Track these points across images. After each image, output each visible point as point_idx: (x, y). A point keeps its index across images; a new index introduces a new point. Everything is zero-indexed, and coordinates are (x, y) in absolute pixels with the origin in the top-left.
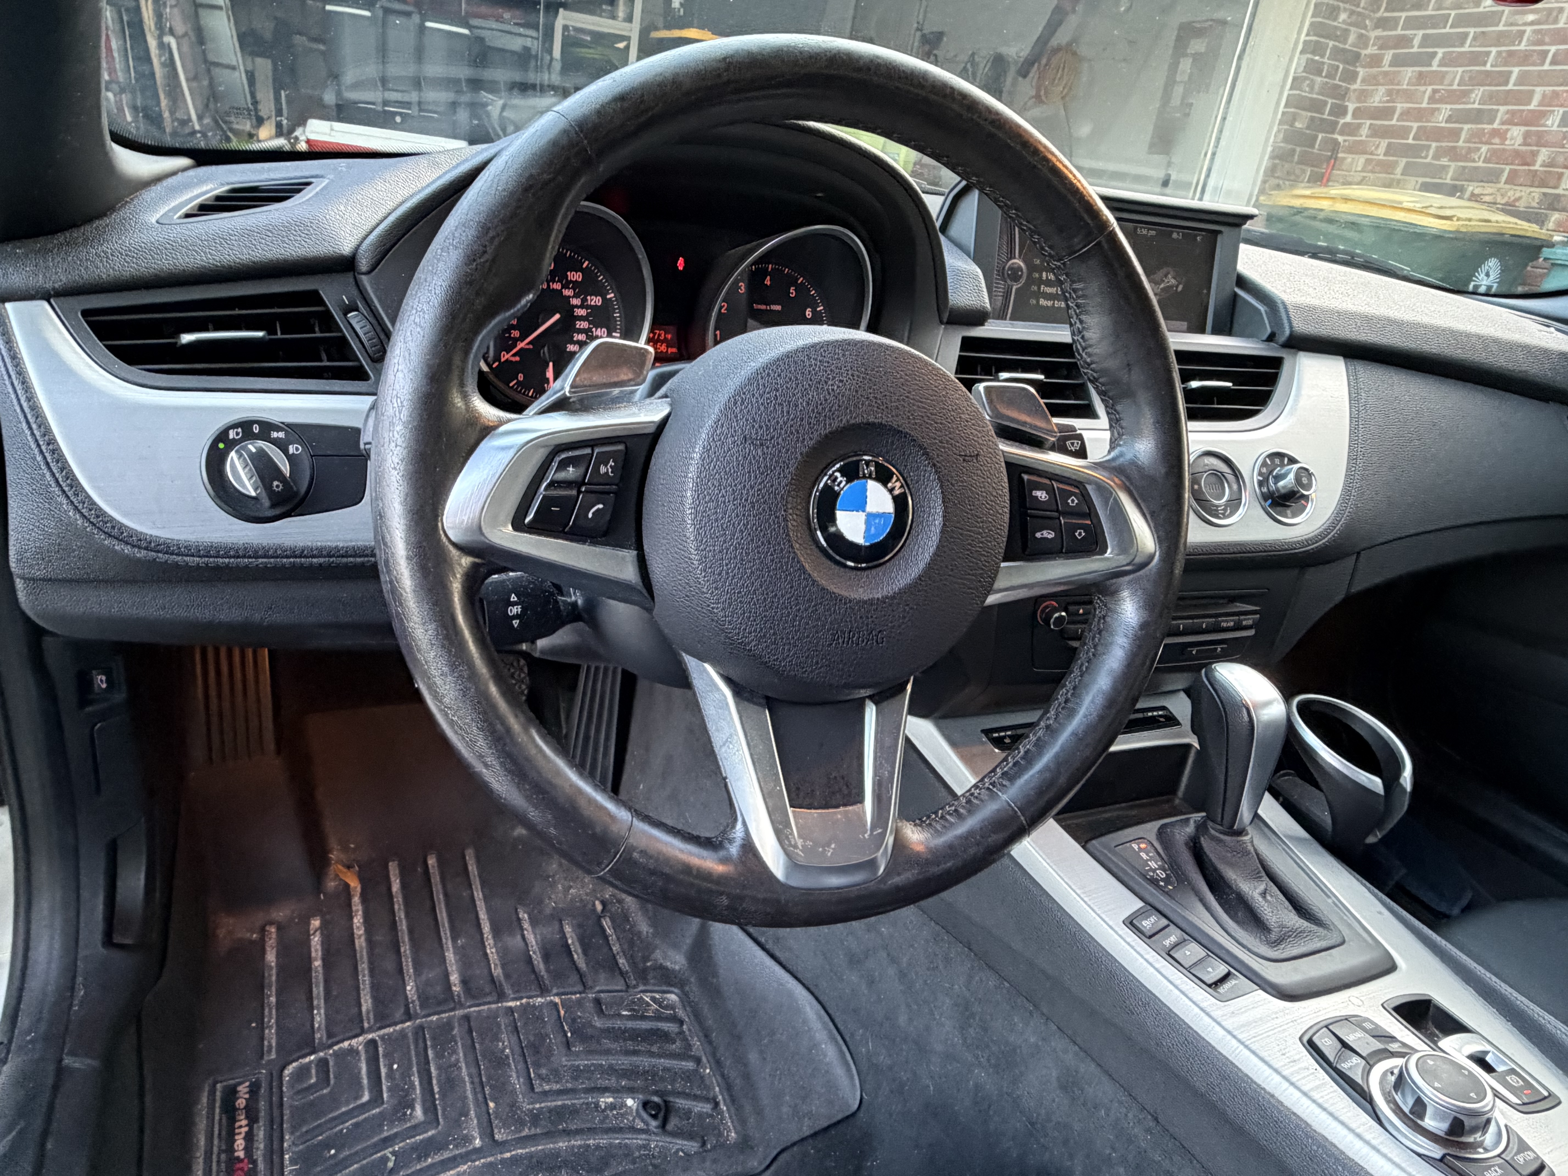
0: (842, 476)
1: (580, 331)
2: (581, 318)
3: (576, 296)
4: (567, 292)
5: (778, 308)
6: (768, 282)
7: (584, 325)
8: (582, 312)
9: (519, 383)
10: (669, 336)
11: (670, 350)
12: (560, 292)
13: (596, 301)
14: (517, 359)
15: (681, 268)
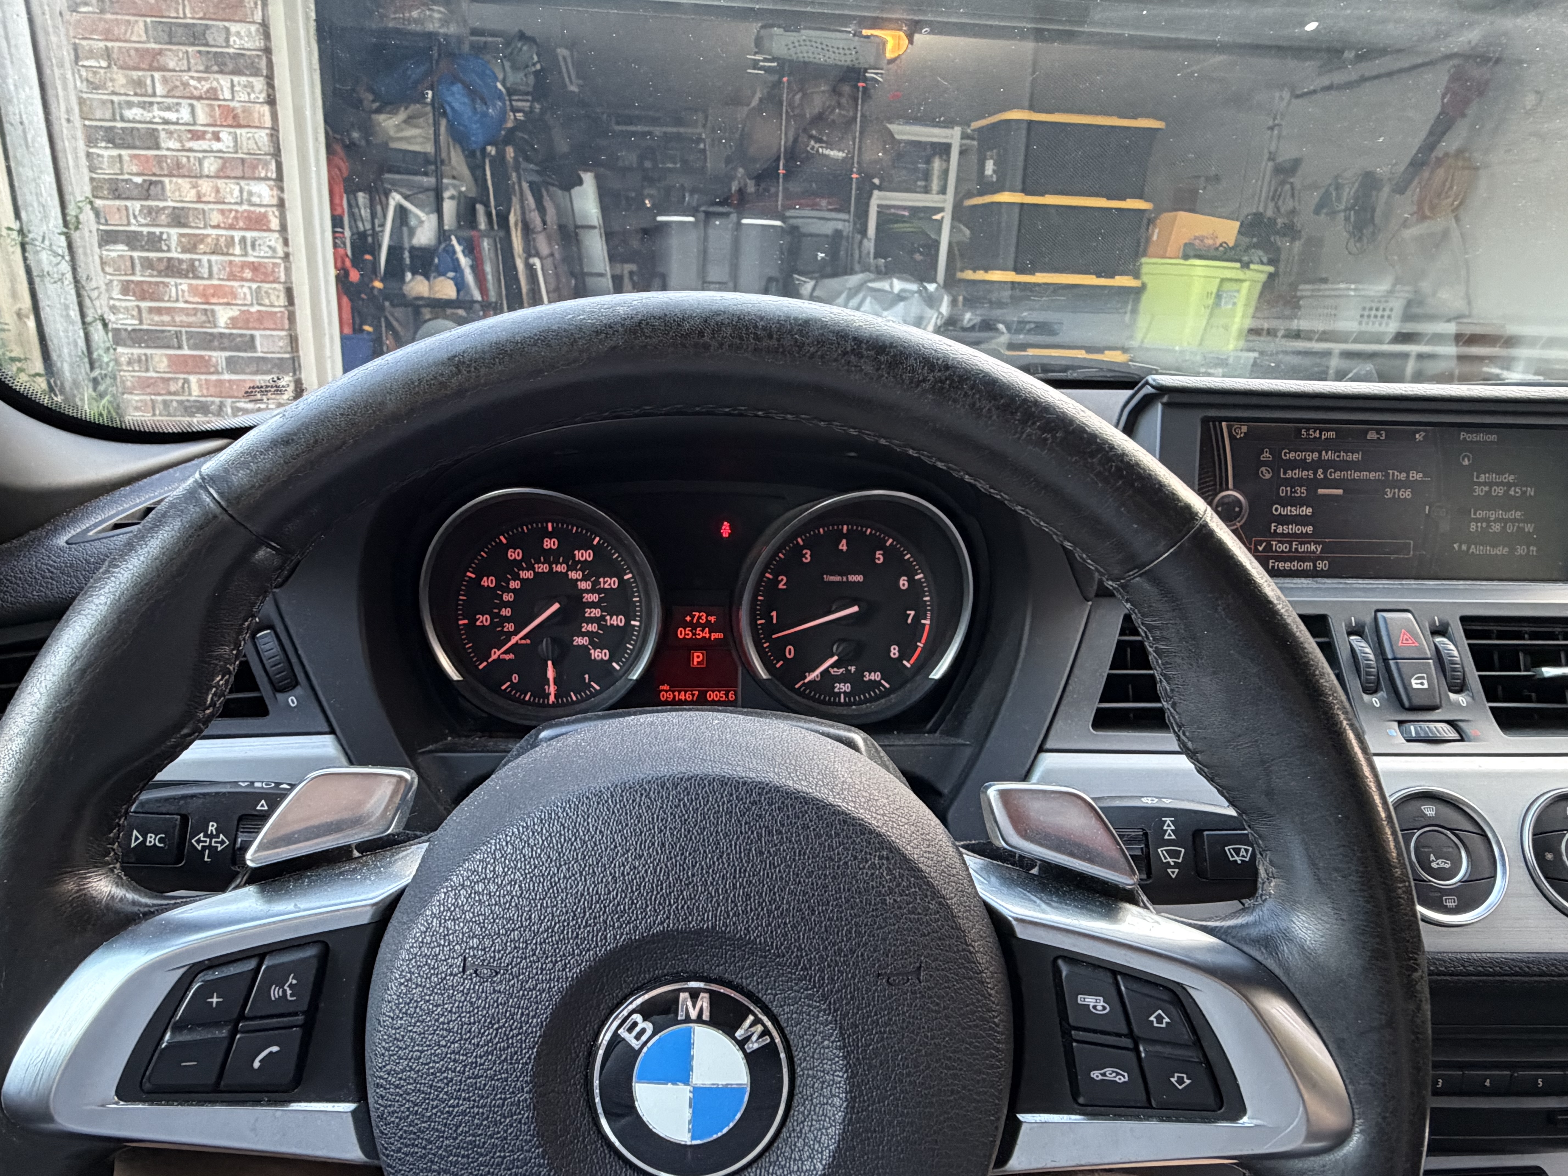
0: (645, 1019)
1: (591, 620)
2: (592, 605)
3: (585, 578)
4: (573, 575)
5: (859, 578)
6: (843, 546)
7: (596, 612)
8: (594, 598)
9: (513, 686)
10: (712, 619)
11: (714, 636)
12: (566, 574)
13: (611, 583)
14: (512, 656)
15: (725, 535)
